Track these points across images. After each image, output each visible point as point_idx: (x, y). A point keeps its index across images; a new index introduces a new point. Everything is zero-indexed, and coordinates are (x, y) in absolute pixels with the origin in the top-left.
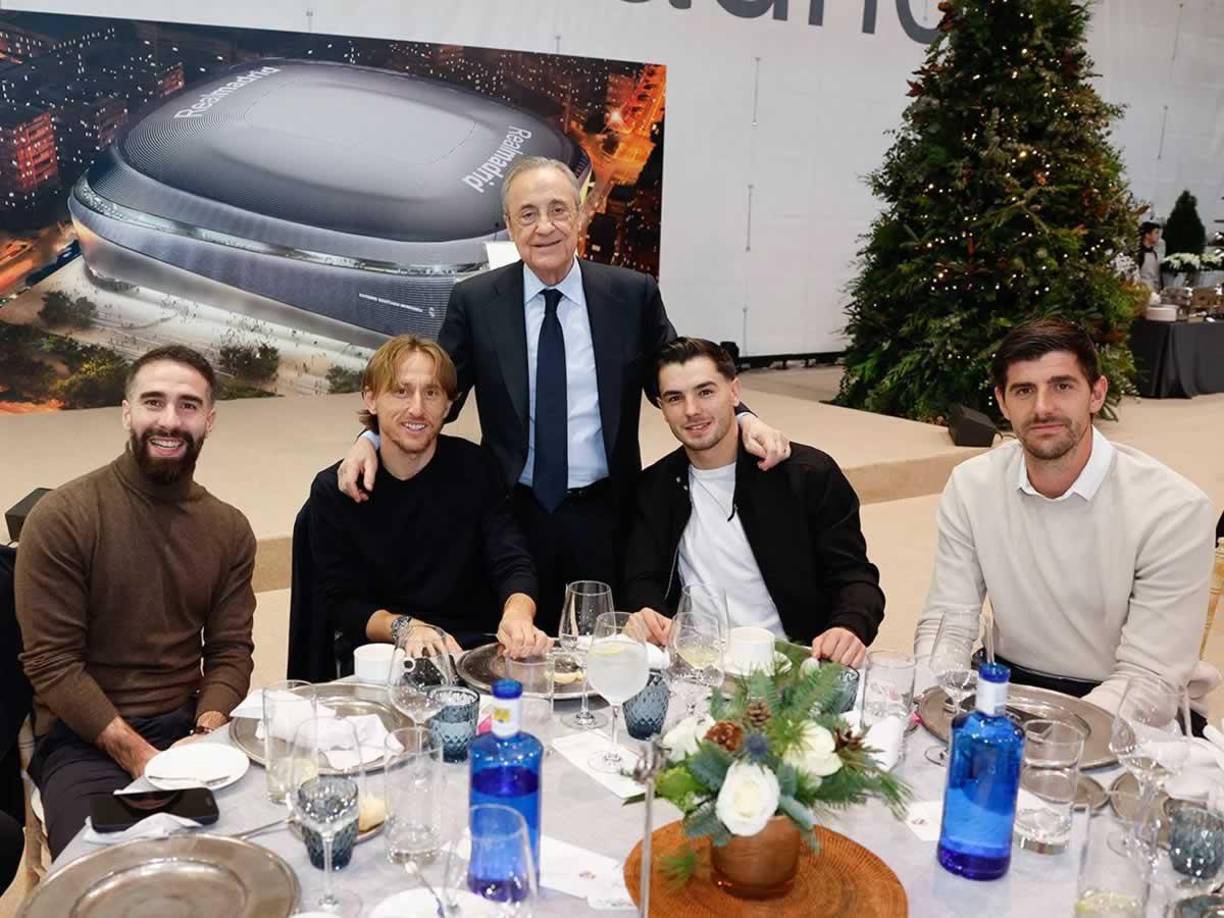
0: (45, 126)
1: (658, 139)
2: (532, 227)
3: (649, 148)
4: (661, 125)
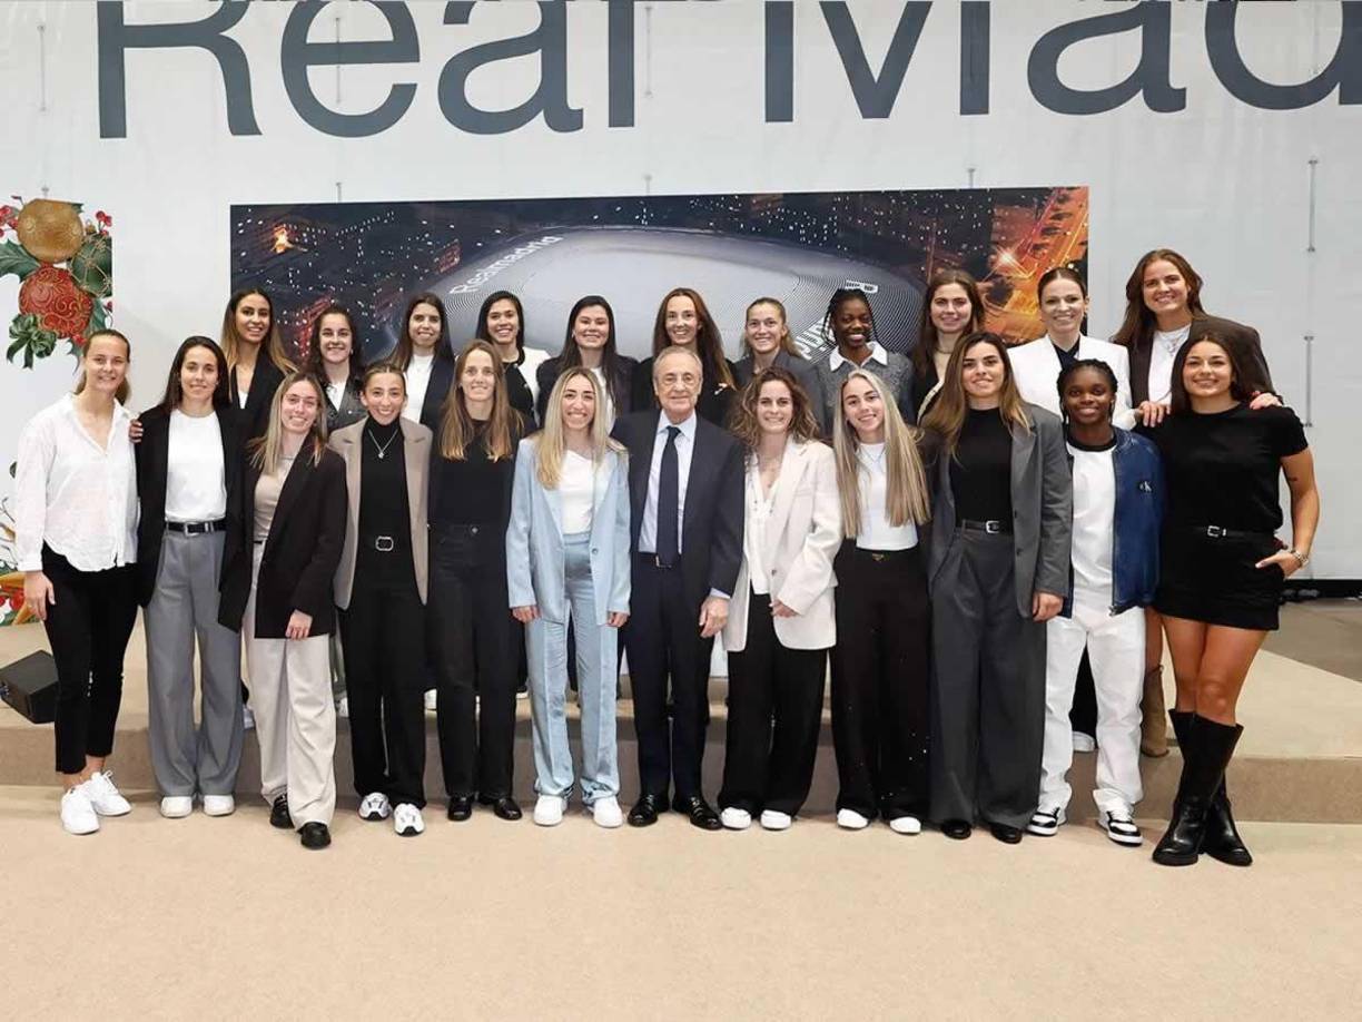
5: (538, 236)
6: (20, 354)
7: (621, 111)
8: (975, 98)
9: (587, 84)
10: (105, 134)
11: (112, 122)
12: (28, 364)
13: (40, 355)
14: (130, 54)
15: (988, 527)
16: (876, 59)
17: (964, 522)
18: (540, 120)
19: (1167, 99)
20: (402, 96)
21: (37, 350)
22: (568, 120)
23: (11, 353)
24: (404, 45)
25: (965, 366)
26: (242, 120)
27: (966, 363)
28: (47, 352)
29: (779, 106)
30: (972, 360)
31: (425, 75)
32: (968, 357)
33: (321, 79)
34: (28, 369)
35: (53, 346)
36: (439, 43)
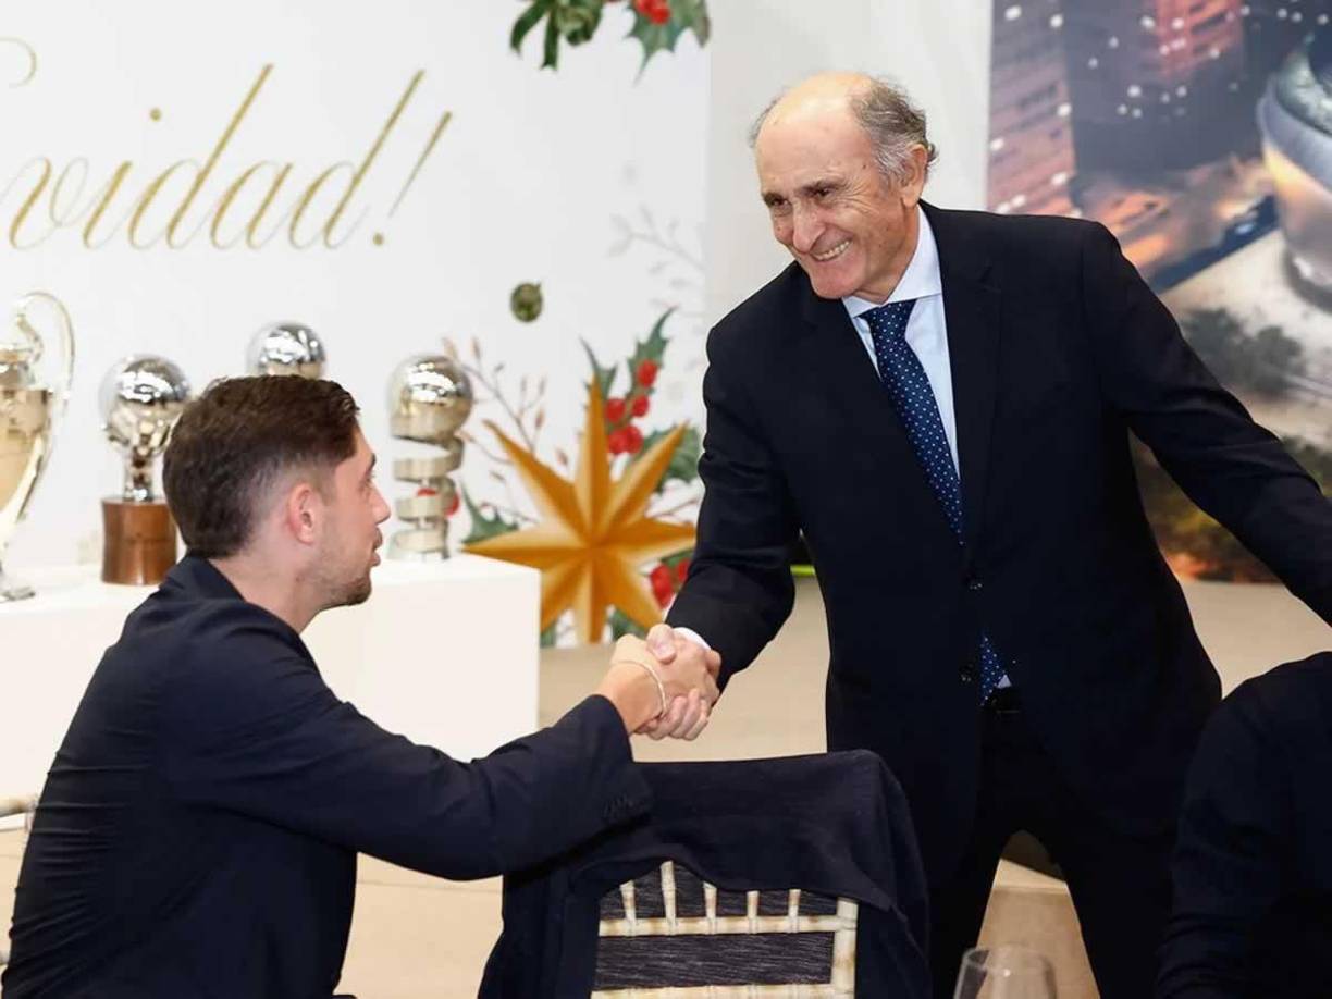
6: (536, 36)
12: (550, 59)
13: (574, 39)
21: (567, 27)
23: (520, 30)
28: (582, 35)
34: (548, 70)
35: (597, 17)
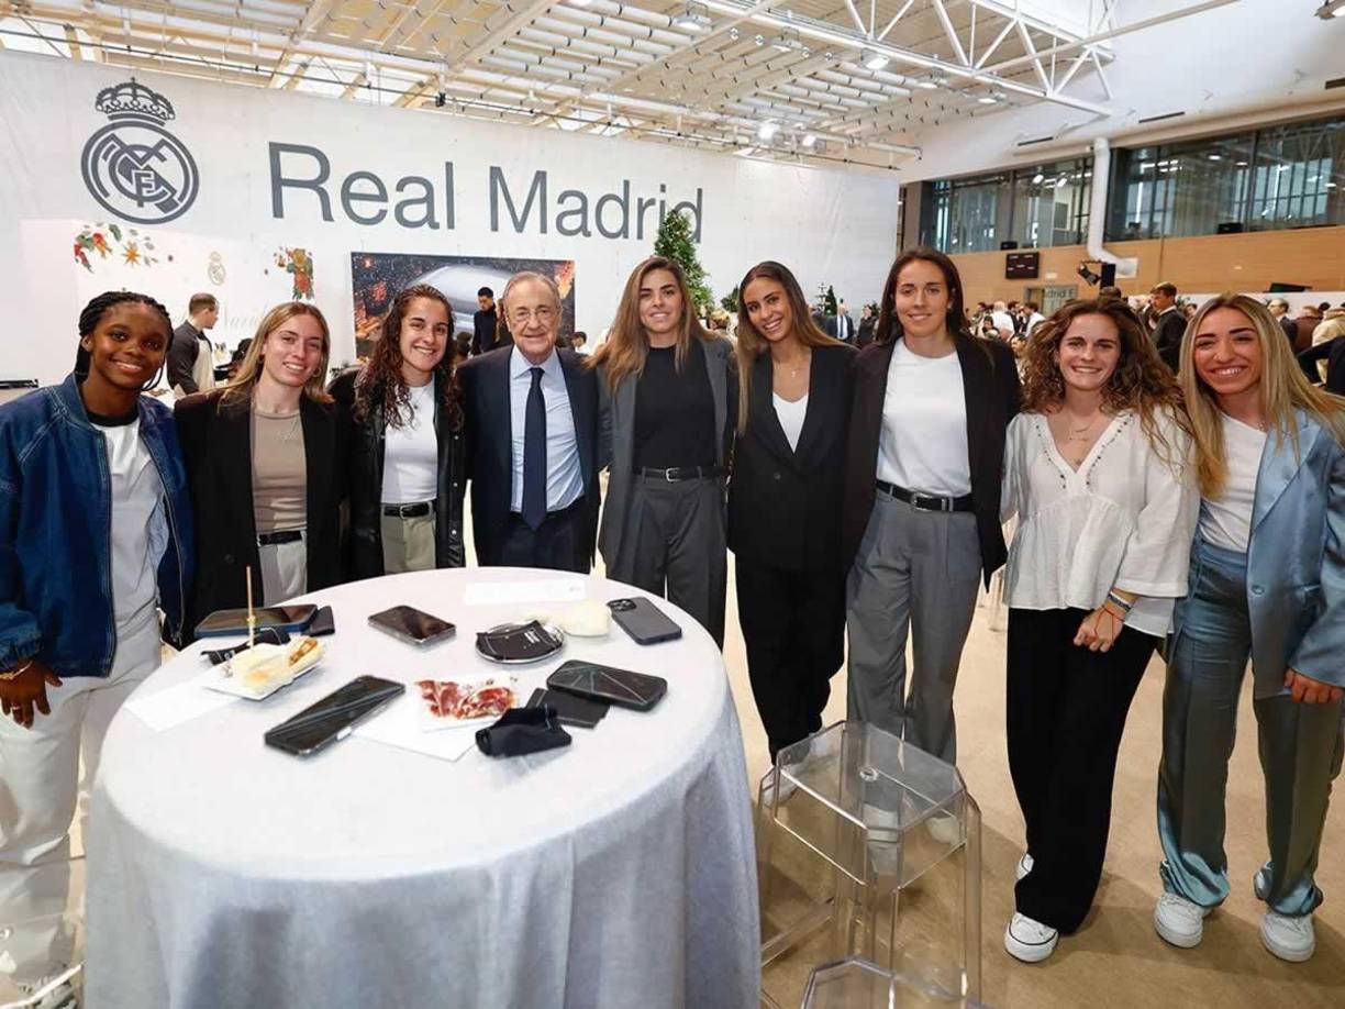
0: (383, 284)
1: (572, 284)
2: (525, 322)
3: (570, 287)
4: (573, 280)
5: (444, 266)
7: (451, 225)
8: (544, 230)
9: (440, 215)
10: (275, 216)
11: (278, 212)
14: (285, 190)
15: (668, 475)
16: (519, 216)
17: (644, 469)
18: (426, 225)
19: (588, 234)
20: (383, 214)
22: (435, 226)
24: (383, 197)
25: (643, 296)
26: (328, 216)
27: (643, 293)
29: (495, 228)
30: (648, 290)
31: (390, 206)
32: (644, 287)
33: (354, 204)
36: (395, 197)
